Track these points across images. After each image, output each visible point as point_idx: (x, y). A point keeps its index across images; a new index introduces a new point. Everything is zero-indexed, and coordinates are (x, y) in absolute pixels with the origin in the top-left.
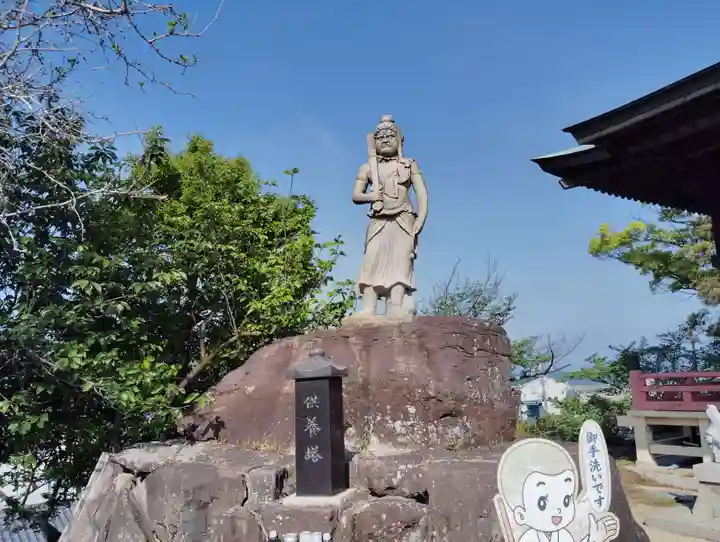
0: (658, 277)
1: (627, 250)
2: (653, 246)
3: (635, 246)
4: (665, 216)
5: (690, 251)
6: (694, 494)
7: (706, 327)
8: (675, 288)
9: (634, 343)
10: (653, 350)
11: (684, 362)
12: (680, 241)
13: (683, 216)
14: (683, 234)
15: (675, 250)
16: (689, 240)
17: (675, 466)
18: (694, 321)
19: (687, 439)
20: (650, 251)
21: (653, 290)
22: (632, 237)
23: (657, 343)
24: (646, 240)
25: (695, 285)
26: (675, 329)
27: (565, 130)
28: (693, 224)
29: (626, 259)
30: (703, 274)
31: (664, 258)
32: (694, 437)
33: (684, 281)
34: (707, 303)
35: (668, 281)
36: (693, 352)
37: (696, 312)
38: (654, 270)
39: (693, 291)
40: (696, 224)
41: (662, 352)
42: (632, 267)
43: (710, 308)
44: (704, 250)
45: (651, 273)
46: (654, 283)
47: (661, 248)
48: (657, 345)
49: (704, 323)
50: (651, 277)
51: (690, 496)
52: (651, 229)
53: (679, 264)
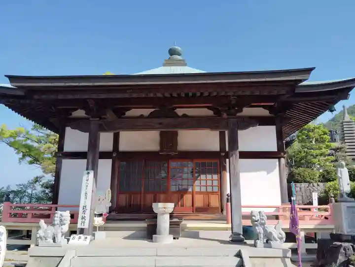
0: (24, 156)
1: (12, 140)
2: (26, 141)
3: (17, 139)
4: (34, 128)
5: (43, 147)
6: (25, 263)
7: (41, 183)
8: (31, 163)
9: (3, 188)
10: (13, 191)
11: (26, 199)
12: (39, 142)
13: (44, 130)
14: (41, 138)
15: (36, 145)
16: (43, 142)
17: (16, 250)
18: (37, 180)
19: (24, 236)
20: (24, 143)
21: (20, 162)
22: (17, 134)
23: (15, 188)
24: (23, 137)
25: (41, 163)
26: (26, 183)
27: (6, 76)
28: (47, 135)
29: (11, 144)
30: (46, 158)
31: (30, 148)
32: (28, 235)
33: (36, 161)
34: (44, 172)
35: (28, 159)
36: (31, 194)
37: (38, 176)
38: (23, 153)
39: (39, 166)
40: (48, 136)
41: (16, 193)
42: (12, 149)
43: (45, 175)
44: (49, 148)
45: (22, 153)
46: (21, 159)
47: (29, 142)
48: (15, 190)
49: (41, 181)
50: (21, 155)
51: (22, 264)
52: (27, 133)
53: (36, 152)
